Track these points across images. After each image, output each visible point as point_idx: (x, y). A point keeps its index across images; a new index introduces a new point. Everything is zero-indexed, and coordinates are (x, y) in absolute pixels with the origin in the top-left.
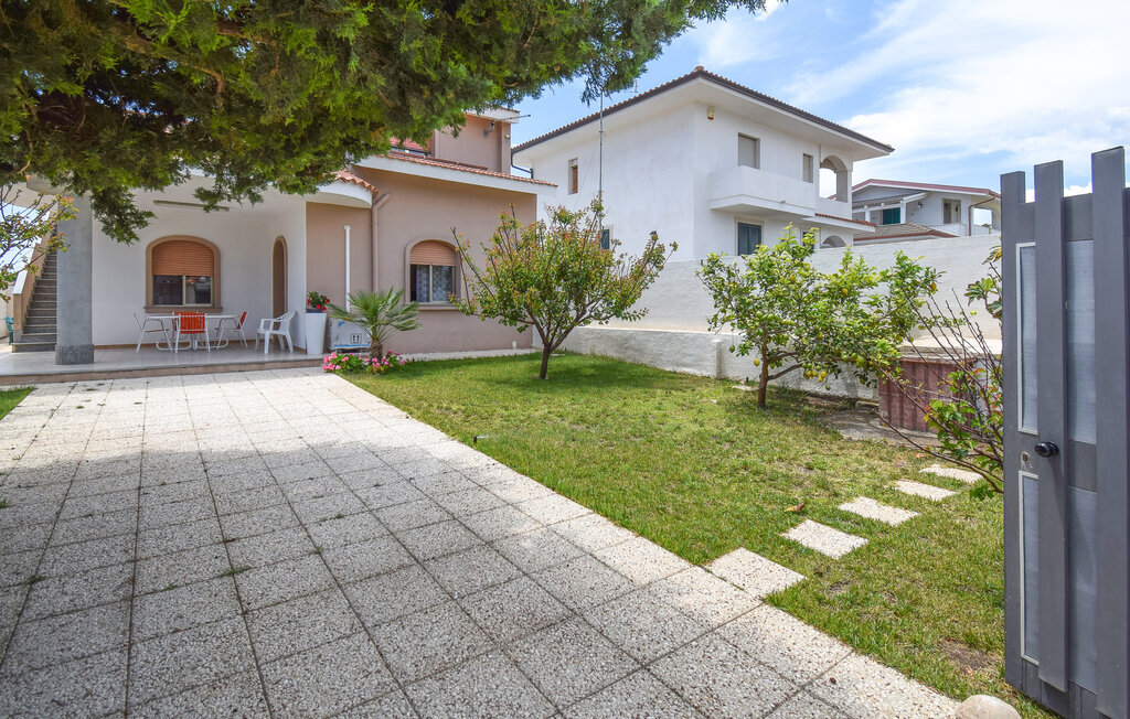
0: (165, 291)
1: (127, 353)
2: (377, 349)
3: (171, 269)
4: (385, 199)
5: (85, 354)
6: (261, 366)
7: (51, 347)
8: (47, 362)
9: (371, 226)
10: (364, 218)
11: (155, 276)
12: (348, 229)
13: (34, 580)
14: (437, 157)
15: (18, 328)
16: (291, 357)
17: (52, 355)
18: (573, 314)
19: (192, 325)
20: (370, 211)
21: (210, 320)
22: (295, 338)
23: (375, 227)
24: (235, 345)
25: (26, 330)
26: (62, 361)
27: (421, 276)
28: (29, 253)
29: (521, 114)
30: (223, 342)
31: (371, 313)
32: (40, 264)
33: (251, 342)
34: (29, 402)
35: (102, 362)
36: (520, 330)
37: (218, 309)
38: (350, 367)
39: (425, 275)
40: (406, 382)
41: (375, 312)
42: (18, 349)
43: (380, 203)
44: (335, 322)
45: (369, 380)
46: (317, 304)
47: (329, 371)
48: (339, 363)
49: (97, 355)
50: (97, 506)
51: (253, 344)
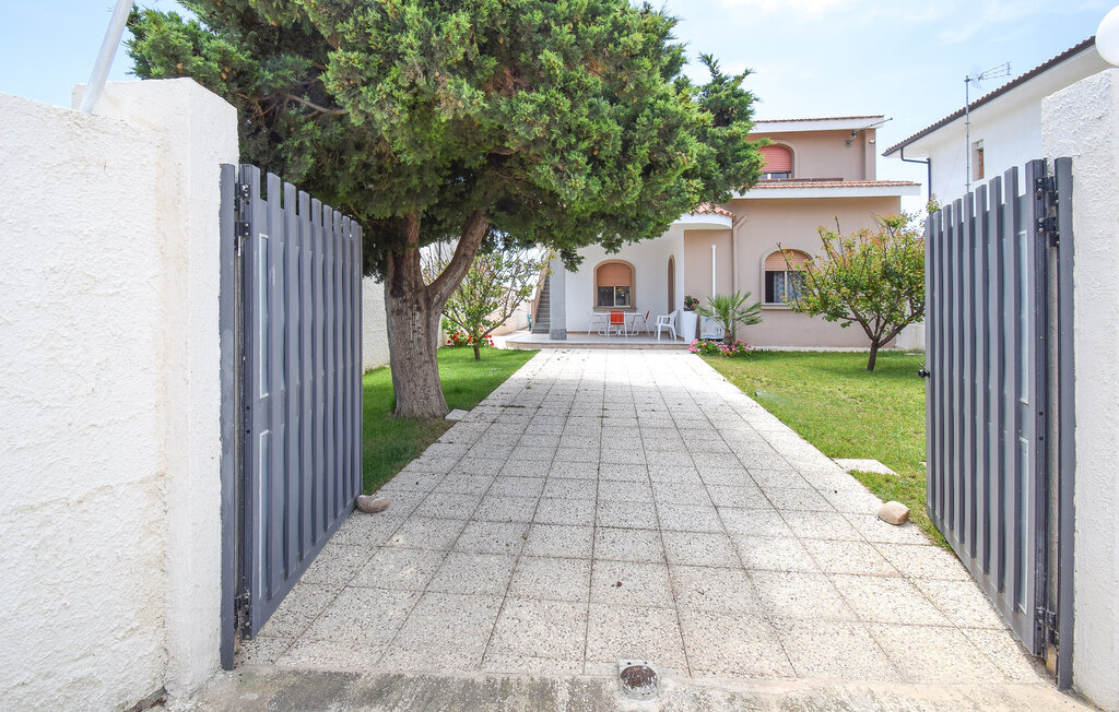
0: (605, 297)
1: (583, 336)
2: (730, 339)
3: (607, 283)
4: (743, 220)
5: (562, 334)
6: (652, 347)
7: (547, 332)
8: (545, 338)
9: (732, 243)
10: (727, 237)
11: (599, 288)
12: (714, 247)
13: (540, 407)
14: (796, 177)
15: (533, 320)
16: (675, 342)
17: (548, 335)
18: (908, 312)
19: (617, 319)
20: (732, 231)
21: (628, 317)
22: (678, 330)
23: (735, 244)
24: (643, 334)
25: (537, 321)
26: (553, 338)
27: (777, 281)
28: (537, 278)
29: (885, 118)
30: (635, 332)
31: (724, 310)
32: (542, 283)
33: (652, 333)
34: (538, 355)
35: (570, 339)
36: (844, 326)
37: (633, 309)
38: (708, 350)
39: (781, 280)
40: (746, 363)
41: (726, 310)
42: (534, 332)
43: (739, 224)
44: (703, 318)
45: (720, 361)
46: (691, 304)
47: (694, 352)
48: (700, 347)
49: (568, 336)
50: (560, 393)
51: (652, 334)
